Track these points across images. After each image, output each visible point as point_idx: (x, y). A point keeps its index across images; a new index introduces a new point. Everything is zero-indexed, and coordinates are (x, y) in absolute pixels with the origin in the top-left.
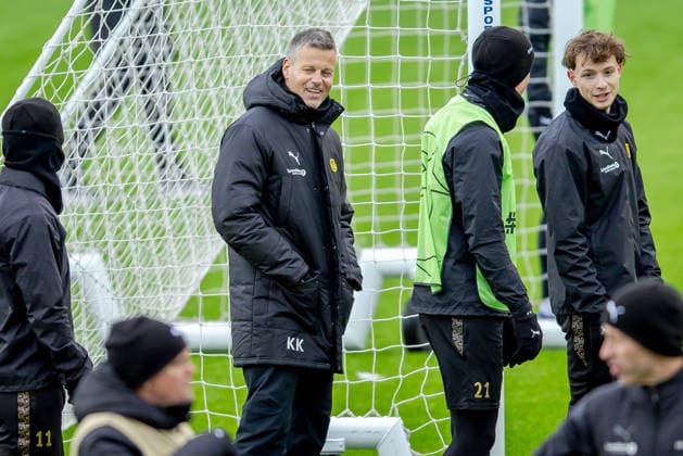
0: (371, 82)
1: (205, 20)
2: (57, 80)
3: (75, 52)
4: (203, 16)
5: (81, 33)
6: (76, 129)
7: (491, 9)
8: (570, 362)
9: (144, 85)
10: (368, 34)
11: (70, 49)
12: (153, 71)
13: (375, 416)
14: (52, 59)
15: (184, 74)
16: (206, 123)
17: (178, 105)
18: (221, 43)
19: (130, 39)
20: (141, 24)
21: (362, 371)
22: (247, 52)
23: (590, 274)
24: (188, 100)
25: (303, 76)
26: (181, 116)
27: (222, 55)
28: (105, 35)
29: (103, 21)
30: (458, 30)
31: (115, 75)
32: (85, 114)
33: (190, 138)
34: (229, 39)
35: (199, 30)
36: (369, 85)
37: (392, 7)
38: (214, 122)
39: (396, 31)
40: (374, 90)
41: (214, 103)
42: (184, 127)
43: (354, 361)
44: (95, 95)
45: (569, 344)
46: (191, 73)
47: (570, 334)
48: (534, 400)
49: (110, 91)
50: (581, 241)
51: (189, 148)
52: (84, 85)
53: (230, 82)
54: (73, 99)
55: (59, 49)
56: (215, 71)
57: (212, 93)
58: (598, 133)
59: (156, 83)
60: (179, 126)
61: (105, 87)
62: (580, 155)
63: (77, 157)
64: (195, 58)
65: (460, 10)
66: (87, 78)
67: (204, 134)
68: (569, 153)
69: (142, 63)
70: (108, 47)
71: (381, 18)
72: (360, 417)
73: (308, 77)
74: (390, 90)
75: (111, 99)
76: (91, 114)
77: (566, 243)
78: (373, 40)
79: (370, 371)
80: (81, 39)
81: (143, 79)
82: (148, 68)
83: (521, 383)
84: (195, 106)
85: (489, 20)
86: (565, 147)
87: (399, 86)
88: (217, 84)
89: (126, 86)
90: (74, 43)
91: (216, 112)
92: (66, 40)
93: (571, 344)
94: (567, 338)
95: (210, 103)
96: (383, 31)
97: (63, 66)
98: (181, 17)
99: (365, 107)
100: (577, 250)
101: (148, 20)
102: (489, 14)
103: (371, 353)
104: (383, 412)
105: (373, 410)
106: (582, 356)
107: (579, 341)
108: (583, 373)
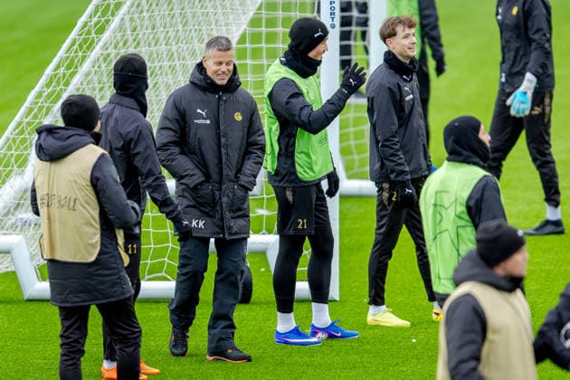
0: (266, 43)
1: (170, 7)
2: (85, 40)
3: (96, 25)
4: (169, 5)
5: (99, 13)
6: (96, 68)
7: (334, 2)
8: (378, 206)
9: (135, 43)
10: (264, 16)
11: (93, 23)
12: (140, 36)
14: (83, 28)
15: (158, 38)
16: (170, 66)
17: (155, 55)
18: (179, 20)
19: (127, 17)
20: (134, 8)
21: (258, 208)
22: (194, 25)
23: (401, 158)
24: (160, 52)
25: (215, 68)
26: (156, 62)
27: (180, 27)
28: (113, 15)
29: (112, 6)
30: (315, 14)
31: (119, 37)
32: (101, 60)
33: (161, 74)
34: (184, 18)
35: (167, 12)
36: (264, 45)
38: (175, 65)
39: (280, 14)
40: (267, 48)
41: (175, 54)
42: (157, 68)
43: (253, 203)
44: (107, 49)
45: (378, 196)
46: (162, 37)
47: (381, 190)
48: (356, 226)
49: (116, 47)
50: (396, 139)
51: (160, 80)
52: (101, 44)
53: (184, 42)
54: (94, 51)
55: (86, 23)
56: (176, 35)
57: (174, 48)
58: (404, 77)
59: (142, 43)
60: (155, 67)
61: (113, 45)
62: (396, 90)
63: (97, 84)
64: (165, 28)
65: (316, 2)
66: (103, 39)
67: (170, 72)
68: (389, 88)
69: (134, 31)
70: (115, 21)
71: (271, 7)
72: (256, 235)
73: (218, 68)
74: (276, 48)
75: (116, 51)
76: (105, 60)
77: (388, 140)
78: (267, 20)
79: (262, 208)
80: (99, 17)
81: (135, 40)
82: (137, 34)
84: (165, 56)
85: (333, 9)
86: (388, 85)
87: (281, 46)
88: (176, 44)
89: (125, 43)
90: (95, 19)
91: (177, 59)
92: (90, 17)
93: (380, 195)
94: (378, 191)
95: (172, 55)
96: (272, 14)
97: (89, 33)
98: (157, 5)
99: (261, 57)
100: (394, 144)
101: (138, 6)
102: (333, 5)
103: (263, 198)
104: (270, 232)
105: (264, 231)
106: (386, 203)
107: (386, 195)
108: (386, 213)
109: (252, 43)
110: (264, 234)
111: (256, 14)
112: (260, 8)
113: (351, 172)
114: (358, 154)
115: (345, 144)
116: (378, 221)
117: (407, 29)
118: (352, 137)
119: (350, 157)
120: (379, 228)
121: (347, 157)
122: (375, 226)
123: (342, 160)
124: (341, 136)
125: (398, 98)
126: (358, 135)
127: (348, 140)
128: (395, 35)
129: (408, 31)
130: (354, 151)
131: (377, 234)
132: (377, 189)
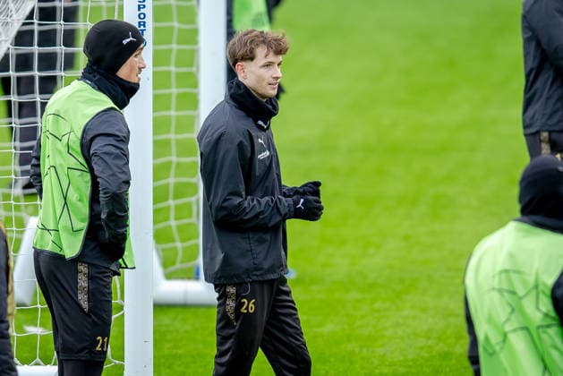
7: (144, 6)
8: (219, 321)
13: (39, 364)
21: (29, 325)
37: (57, 4)
43: (21, 316)
45: (219, 305)
48: (180, 352)
58: (260, 123)
62: (247, 143)
65: (117, 7)
72: (26, 366)
79: (36, 325)
83: (169, 337)
85: (142, 16)
102: (142, 11)
103: (37, 309)
104: (46, 362)
105: (38, 360)
106: (232, 317)
107: (231, 304)
108: (231, 331)
109: (17, 70)
110: (37, 364)
111: (24, 24)
112: (30, 16)
113: (171, 269)
114: (183, 241)
115: (161, 225)
116: (220, 344)
117: (271, 54)
118: (172, 214)
119: (170, 245)
120: (221, 354)
121: (164, 246)
122: (215, 352)
123: (157, 250)
124: (156, 212)
125: (249, 155)
126: (183, 211)
127: (167, 219)
128: (252, 59)
129: (272, 58)
130: (176, 235)
131: (217, 364)
132: (217, 295)
